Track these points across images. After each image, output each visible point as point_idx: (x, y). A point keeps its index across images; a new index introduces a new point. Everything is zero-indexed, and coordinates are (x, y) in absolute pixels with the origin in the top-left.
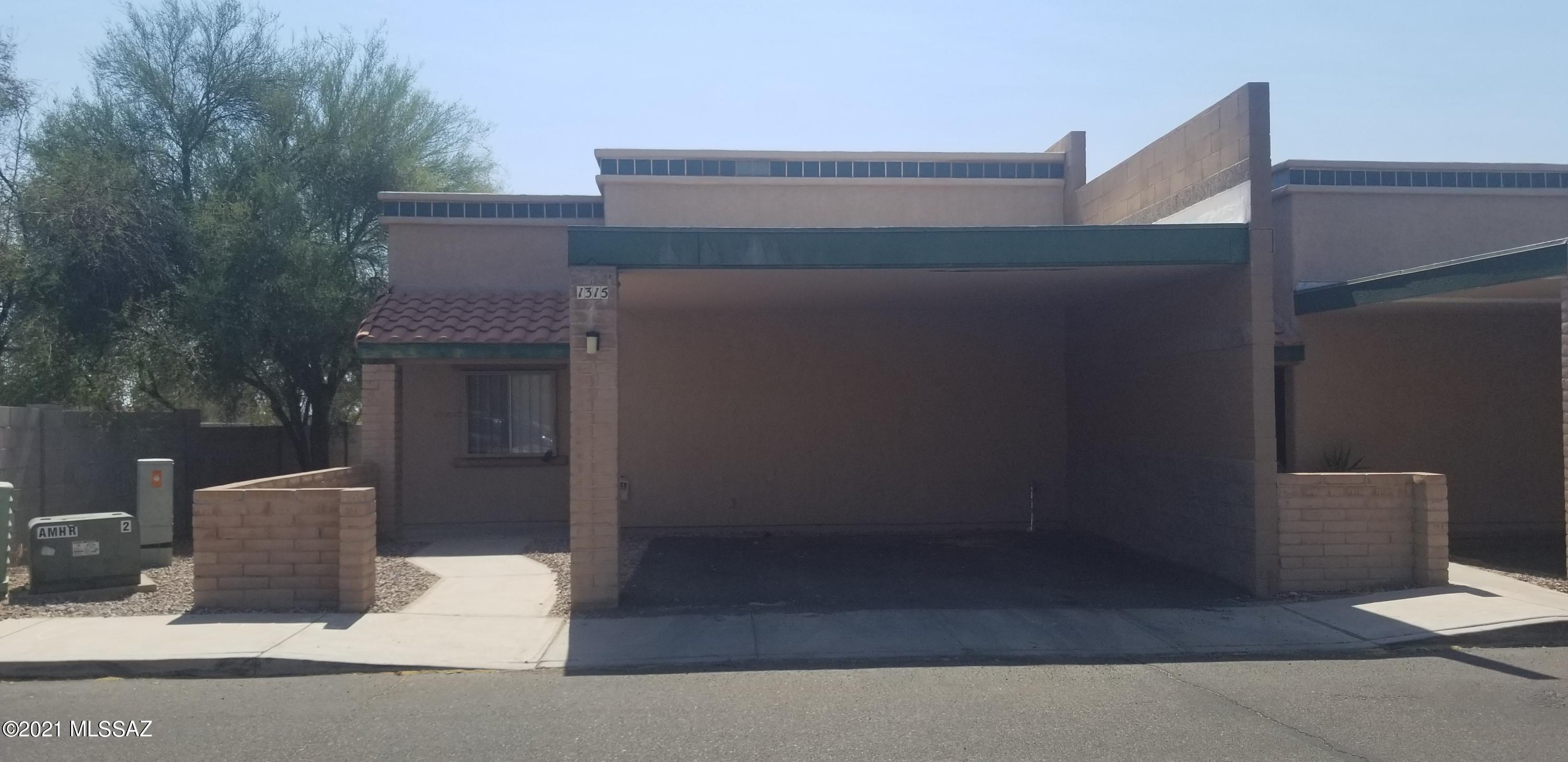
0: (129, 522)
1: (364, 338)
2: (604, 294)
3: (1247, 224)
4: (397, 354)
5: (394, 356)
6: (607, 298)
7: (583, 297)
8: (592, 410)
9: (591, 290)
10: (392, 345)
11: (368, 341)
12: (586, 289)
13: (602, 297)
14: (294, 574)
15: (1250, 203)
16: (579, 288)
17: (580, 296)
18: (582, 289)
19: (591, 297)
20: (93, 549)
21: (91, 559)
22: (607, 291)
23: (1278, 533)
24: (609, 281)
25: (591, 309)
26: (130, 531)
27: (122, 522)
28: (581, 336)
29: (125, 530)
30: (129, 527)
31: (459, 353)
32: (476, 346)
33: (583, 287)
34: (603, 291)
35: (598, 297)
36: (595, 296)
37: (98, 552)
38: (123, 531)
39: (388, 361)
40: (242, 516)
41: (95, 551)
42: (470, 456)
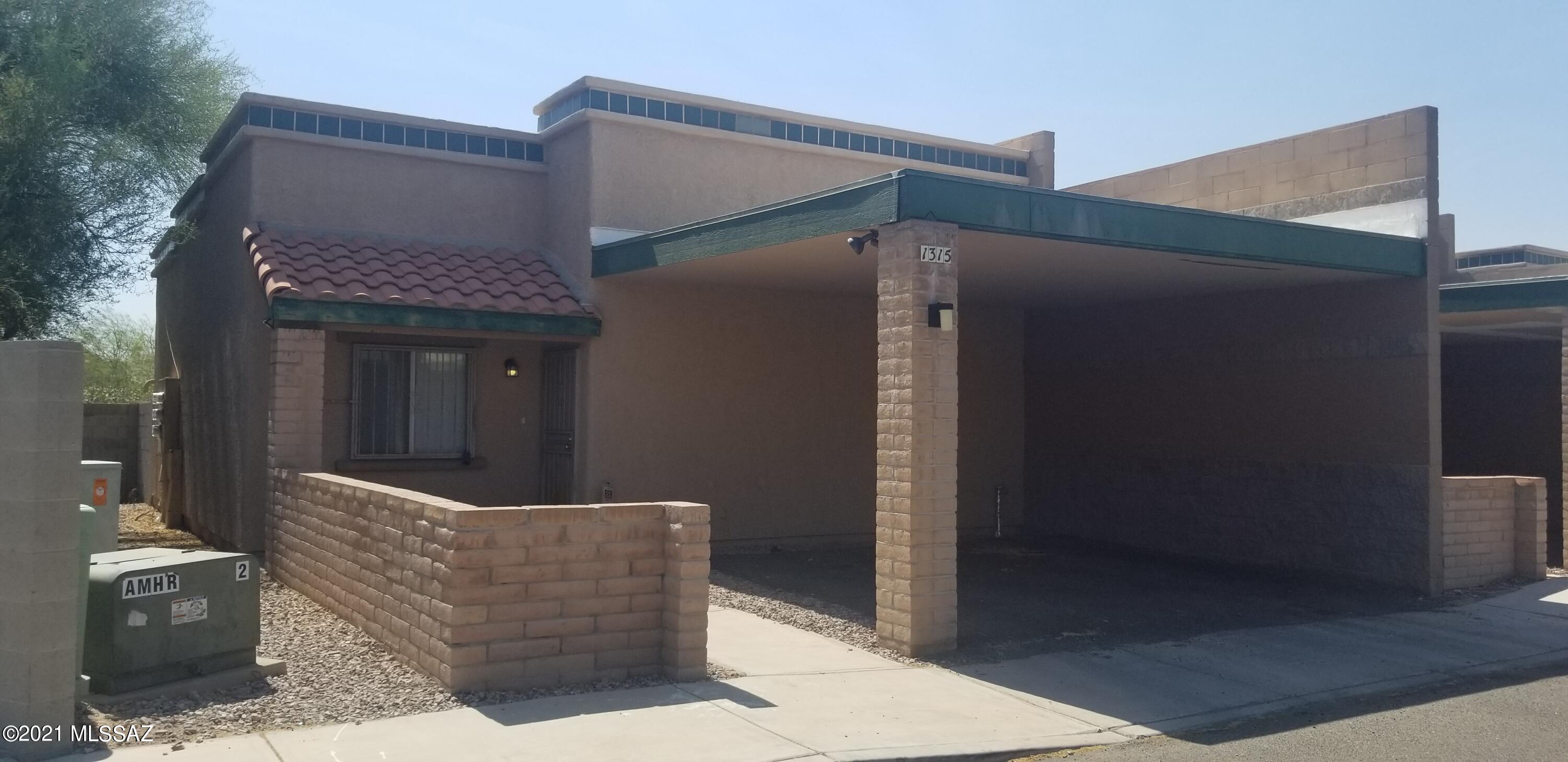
0: (247, 563)
1: (284, 292)
2: (947, 258)
3: (1422, 240)
4: (327, 317)
5: (325, 319)
6: (950, 262)
7: (926, 260)
8: (933, 401)
9: (935, 251)
10: (323, 303)
11: (289, 296)
12: (931, 249)
13: (946, 261)
14: (596, 630)
15: (1426, 218)
16: (923, 248)
17: (924, 258)
18: (926, 249)
19: (934, 261)
20: (199, 612)
21: (195, 626)
22: (950, 253)
23: (1442, 534)
24: (952, 242)
25: (933, 275)
26: (247, 578)
27: (238, 564)
28: (921, 308)
29: (241, 576)
30: (246, 573)
31: (413, 319)
32: (437, 311)
33: (927, 247)
34: (946, 254)
35: (941, 261)
36: (939, 259)
37: (205, 616)
38: (238, 579)
39: (312, 325)
40: (527, 548)
41: (202, 614)
42: (363, 456)
